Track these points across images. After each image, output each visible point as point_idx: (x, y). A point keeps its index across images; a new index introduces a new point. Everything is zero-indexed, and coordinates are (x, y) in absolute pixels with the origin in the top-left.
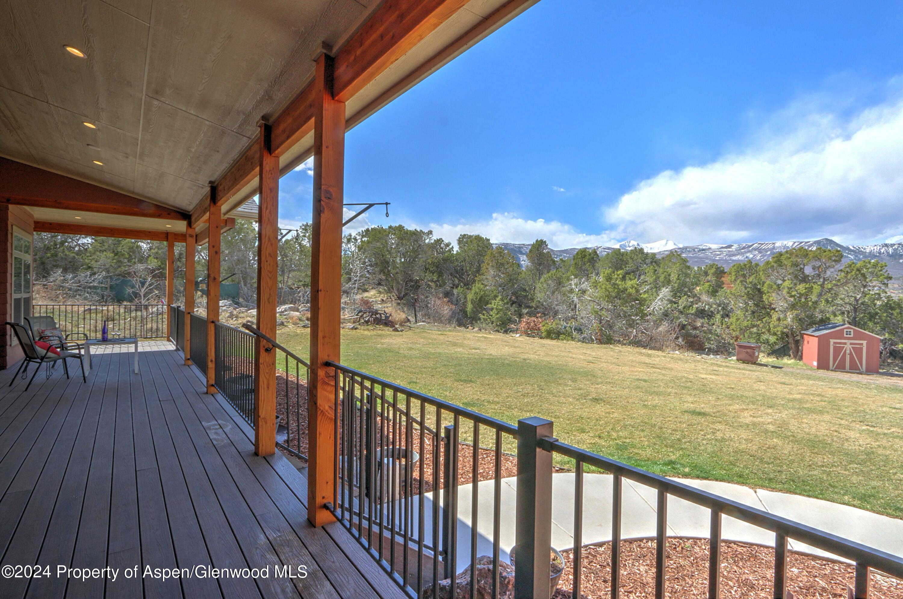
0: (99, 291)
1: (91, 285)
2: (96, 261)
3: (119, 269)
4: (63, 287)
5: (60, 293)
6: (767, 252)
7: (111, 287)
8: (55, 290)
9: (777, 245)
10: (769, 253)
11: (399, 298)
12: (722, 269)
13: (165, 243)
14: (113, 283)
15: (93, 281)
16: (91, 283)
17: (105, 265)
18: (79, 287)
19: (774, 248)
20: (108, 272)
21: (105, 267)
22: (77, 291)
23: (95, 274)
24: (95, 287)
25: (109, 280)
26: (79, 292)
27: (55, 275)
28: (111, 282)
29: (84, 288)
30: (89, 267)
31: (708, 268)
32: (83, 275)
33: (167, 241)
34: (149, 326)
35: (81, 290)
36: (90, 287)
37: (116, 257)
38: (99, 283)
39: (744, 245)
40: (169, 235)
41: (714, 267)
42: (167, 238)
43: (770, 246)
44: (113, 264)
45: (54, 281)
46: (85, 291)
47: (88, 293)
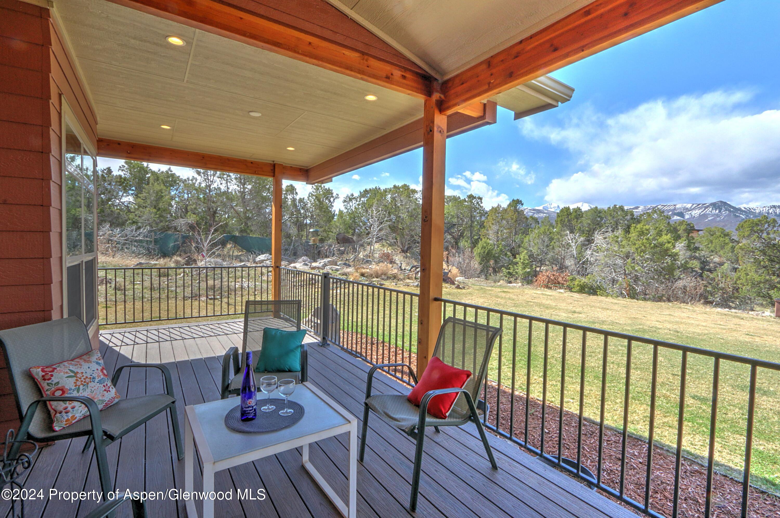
0: (144, 244)
1: (137, 238)
2: (139, 217)
3: (161, 224)
4: (111, 240)
5: (109, 246)
6: (669, 212)
7: (156, 241)
8: (105, 243)
9: (677, 206)
10: (670, 213)
11: (403, 251)
12: (692, 225)
13: (271, 179)
14: (158, 237)
15: (139, 235)
16: (137, 236)
17: (148, 220)
18: (126, 240)
19: (675, 209)
20: (151, 226)
21: (149, 222)
22: (124, 244)
23: (139, 228)
24: (141, 241)
25: (153, 234)
26: (127, 246)
27: (104, 229)
28: (155, 235)
29: (131, 242)
30: (134, 222)
31: (677, 225)
32: (129, 230)
33: (274, 176)
34: (211, 282)
35: (129, 244)
36: (136, 241)
37: (158, 213)
38: (144, 237)
39: (649, 206)
40: (276, 166)
41: (685, 223)
42: (274, 173)
43: (672, 208)
44: (156, 219)
45: (103, 235)
46: (132, 245)
47: (135, 246)
